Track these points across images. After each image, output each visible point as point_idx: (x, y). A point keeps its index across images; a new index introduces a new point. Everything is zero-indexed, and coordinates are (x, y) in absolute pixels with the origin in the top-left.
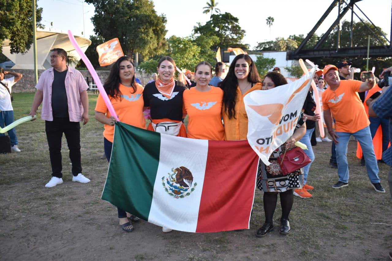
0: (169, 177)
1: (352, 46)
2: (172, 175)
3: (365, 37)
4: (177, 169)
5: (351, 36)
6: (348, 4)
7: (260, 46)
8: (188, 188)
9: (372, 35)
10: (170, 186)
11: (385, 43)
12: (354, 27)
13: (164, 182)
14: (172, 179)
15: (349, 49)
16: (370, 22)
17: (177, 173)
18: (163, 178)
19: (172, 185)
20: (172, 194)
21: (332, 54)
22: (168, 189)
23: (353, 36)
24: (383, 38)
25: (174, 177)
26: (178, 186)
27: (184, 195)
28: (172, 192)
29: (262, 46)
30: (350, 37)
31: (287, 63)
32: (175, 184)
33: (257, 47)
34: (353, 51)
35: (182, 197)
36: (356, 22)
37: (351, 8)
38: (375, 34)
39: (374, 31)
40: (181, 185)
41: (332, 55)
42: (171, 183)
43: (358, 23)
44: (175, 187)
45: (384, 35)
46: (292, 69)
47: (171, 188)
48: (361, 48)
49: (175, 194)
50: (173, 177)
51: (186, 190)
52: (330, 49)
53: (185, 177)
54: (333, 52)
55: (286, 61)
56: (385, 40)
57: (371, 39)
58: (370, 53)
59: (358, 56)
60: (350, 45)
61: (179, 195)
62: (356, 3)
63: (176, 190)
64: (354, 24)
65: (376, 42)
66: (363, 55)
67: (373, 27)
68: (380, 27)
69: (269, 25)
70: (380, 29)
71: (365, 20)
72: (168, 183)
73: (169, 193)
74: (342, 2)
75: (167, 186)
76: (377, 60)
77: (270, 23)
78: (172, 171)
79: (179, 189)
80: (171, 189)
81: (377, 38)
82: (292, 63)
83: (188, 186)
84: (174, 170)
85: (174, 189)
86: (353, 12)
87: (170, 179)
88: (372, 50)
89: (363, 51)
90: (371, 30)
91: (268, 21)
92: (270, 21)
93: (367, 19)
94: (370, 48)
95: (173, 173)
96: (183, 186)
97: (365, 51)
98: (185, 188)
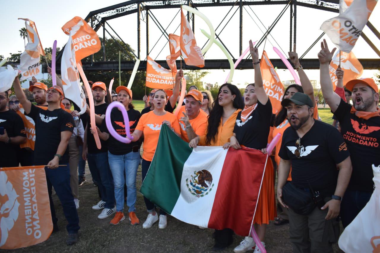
0: (192, 179)
1: (105, 60)
2: (195, 177)
3: (116, 53)
4: (199, 172)
5: (104, 51)
6: (100, 21)
7: (14, 58)
8: (208, 189)
9: (122, 51)
10: (193, 186)
11: (134, 59)
12: (106, 42)
13: (188, 183)
14: (194, 181)
15: (103, 63)
16: (120, 39)
17: (199, 175)
18: (187, 180)
19: (194, 186)
20: (194, 194)
21: (88, 67)
22: (191, 189)
23: (106, 51)
24: (132, 54)
25: (197, 178)
26: (200, 187)
27: (204, 194)
28: (195, 192)
29: (16, 57)
30: (103, 53)
31: (43, 76)
32: (197, 185)
33: (11, 59)
34: (106, 65)
35: (202, 196)
36: (108, 39)
37: (103, 25)
38: (125, 50)
39: (124, 48)
40: (202, 186)
41: (88, 69)
42: (194, 184)
43: (110, 39)
44: (197, 188)
45: (133, 51)
46: (48, 82)
47: (194, 188)
48: (114, 63)
49: (197, 193)
50: (195, 179)
51: (206, 190)
52: (86, 63)
53: (206, 179)
54: (89, 66)
55: (42, 74)
56: (134, 55)
57: (121, 55)
58: (121, 67)
59: (111, 69)
60: (103, 59)
61: (200, 194)
62: (107, 21)
63: (198, 190)
64: (106, 40)
65: (126, 57)
66: (116, 68)
67: (122, 44)
68: (128, 44)
69: (23, 37)
70: (129, 45)
71: (116, 37)
72: (191, 184)
73: (192, 193)
74: (94, 19)
75: (191, 187)
76: (128, 74)
77: (24, 34)
78: (195, 174)
79: (200, 189)
80: (194, 190)
81: (127, 54)
82: (48, 75)
83: (208, 187)
84: (196, 173)
85: (196, 189)
86: (104, 29)
87: (193, 181)
88: (123, 65)
89: (115, 65)
90: (121, 47)
91: (22, 32)
92: (24, 33)
93: (117, 37)
94: (121, 63)
95: (196, 175)
96: (204, 187)
97: (117, 65)
98: (205, 188)
